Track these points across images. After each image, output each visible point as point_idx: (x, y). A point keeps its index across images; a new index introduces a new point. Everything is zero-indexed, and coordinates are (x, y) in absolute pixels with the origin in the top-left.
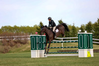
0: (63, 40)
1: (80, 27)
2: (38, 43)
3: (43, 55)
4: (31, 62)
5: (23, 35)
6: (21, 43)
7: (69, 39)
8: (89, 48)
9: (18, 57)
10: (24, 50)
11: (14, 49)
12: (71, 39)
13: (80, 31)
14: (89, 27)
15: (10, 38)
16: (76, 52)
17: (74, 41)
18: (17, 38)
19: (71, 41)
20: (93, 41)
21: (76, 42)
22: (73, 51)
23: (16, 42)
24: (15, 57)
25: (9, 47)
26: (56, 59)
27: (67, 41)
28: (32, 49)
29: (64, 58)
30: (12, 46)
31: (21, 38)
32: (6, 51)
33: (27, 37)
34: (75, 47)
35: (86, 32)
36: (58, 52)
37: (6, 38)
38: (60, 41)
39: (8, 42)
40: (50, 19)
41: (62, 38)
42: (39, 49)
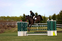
0: (38, 25)
1: (48, 17)
2: (22, 27)
3: (26, 34)
4: (18, 39)
5: (13, 22)
6: (12, 27)
7: (42, 25)
8: (54, 30)
9: (9, 36)
10: (13, 31)
11: (7, 31)
12: (43, 25)
13: (48, 19)
14: (54, 17)
15: (5, 24)
16: (46, 32)
17: (45, 26)
18: (9, 24)
19: (43, 26)
20: (57, 25)
21: (46, 26)
22: (44, 32)
23: (8, 26)
24: (8, 36)
25: (4, 29)
26: (33, 37)
27: (40, 26)
28: (18, 31)
29: (38, 36)
30: (6, 29)
31: (11, 24)
32: (2, 32)
33: (15, 23)
34: (46, 30)
35: (52, 20)
36: (35, 33)
37: (2, 24)
38: (36, 26)
39: (4, 26)
40: (31, 12)
41: (37, 24)
42: (23, 31)
